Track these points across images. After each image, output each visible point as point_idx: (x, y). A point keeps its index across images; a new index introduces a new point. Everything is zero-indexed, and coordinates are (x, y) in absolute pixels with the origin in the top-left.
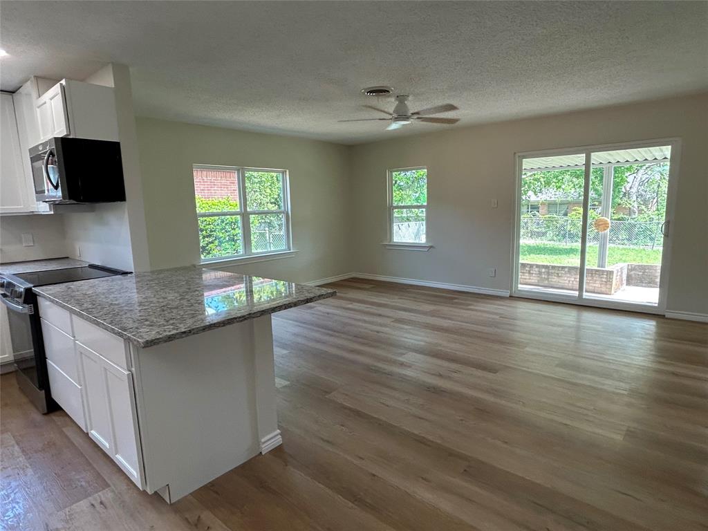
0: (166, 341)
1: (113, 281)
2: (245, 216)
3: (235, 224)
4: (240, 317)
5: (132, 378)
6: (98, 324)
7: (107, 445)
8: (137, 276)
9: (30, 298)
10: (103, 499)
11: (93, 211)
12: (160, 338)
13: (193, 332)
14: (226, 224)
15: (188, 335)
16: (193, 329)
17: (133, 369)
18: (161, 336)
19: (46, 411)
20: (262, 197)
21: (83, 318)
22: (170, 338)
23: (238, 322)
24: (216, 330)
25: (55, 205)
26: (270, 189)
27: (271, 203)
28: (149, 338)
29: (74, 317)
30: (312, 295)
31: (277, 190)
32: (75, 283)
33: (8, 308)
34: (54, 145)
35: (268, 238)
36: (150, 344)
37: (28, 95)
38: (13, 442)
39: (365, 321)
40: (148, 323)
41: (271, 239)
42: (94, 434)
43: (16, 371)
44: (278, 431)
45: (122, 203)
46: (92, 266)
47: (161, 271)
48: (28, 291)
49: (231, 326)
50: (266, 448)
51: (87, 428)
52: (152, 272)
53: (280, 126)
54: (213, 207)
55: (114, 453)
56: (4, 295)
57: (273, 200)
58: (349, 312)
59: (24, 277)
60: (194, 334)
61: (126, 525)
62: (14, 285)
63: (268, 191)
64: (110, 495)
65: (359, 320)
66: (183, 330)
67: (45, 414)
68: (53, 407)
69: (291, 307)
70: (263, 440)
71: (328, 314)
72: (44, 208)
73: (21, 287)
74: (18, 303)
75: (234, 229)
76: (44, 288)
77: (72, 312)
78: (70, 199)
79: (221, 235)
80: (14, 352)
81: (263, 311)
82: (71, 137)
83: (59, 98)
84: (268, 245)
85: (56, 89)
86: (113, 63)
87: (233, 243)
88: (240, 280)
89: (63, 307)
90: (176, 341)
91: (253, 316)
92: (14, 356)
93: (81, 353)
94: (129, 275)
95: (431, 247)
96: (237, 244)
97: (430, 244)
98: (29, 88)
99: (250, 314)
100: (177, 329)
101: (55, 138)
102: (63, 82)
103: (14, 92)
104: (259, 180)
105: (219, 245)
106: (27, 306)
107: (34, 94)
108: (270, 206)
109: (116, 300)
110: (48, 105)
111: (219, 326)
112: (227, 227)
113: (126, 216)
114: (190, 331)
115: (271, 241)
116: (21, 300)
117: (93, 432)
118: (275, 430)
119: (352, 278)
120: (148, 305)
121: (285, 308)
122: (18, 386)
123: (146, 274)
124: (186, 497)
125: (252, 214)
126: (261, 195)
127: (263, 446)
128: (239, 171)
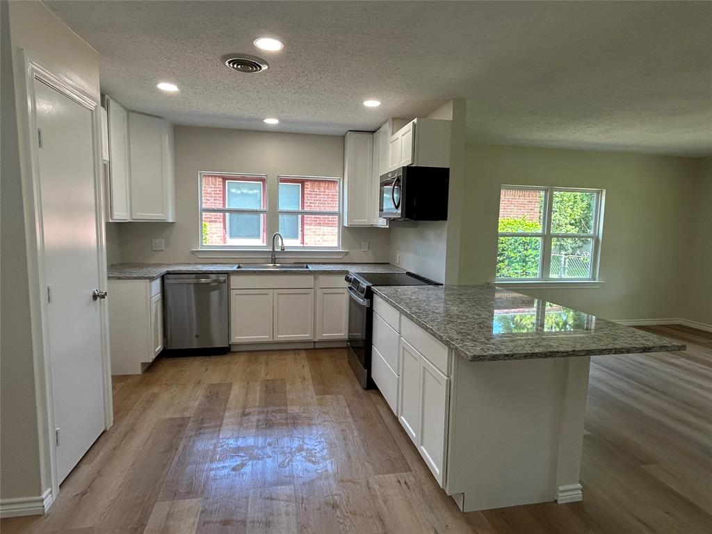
0: (490, 360)
1: (428, 290)
2: (547, 237)
3: (528, 245)
4: (563, 353)
5: (449, 383)
6: (426, 328)
7: (414, 435)
8: (446, 289)
9: (369, 294)
10: (407, 480)
11: (416, 227)
12: (486, 356)
13: (515, 356)
14: (519, 244)
15: (509, 359)
16: (515, 354)
17: (452, 377)
18: (486, 354)
19: (365, 387)
20: (561, 218)
21: (413, 320)
22: (494, 358)
23: (560, 356)
24: (536, 360)
25: (391, 221)
26: (571, 208)
27: (572, 224)
28: (477, 354)
29: (403, 317)
30: (651, 344)
31: (579, 210)
32: (400, 287)
33: (350, 297)
34: (402, 172)
35: (563, 263)
36: (477, 358)
37: (385, 133)
38: (345, 404)
39: (700, 386)
40: (471, 337)
41: (567, 264)
42: (403, 420)
43: (347, 348)
44: (579, 486)
45: (444, 221)
46: (409, 274)
47: (467, 287)
48: (369, 288)
49: (553, 359)
50: (562, 498)
51: (397, 413)
52: (459, 286)
54: (508, 226)
55: (420, 444)
56: (350, 288)
57: (573, 222)
58: (675, 368)
59: (367, 277)
60: (516, 358)
61: (425, 514)
62: (359, 283)
63: (569, 211)
64: (412, 479)
65: (689, 382)
66: (507, 353)
67: (365, 389)
68: (371, 386)
69: (623, 353)
70: (561, 488)
71: (641, 364)
72: (382, 223)
73: (365, 284)
74: (359, 296)
75: (527, 250)
76: (378, 287)
77: (402, 312)
78: (406, 217)
79: (513, 255)
80: (349, 332)
81: (589, 351)
82: (414, 165)
83: (411, 133)
84: (562, 269)
85: (409, 126)
86: (454, 99)
87: (524, 264)
88: (529, 304)
89: (396, 307)
90: (499, 361)
91: (578, 354)
92: (349, 336)
93: (404, 348)
94: (440, 286)
96: (528, 266)
98: (387, 127)
99: (574, 351)
100: (500, 350)
101: (403, 167)
102: (415, 120)
103: (374, 132)
104: (560, 199)
105: (508, 265)
106: (366, 300)
107: (390, 132)
108: (569, 227)
109: (437, 309)
110: (399, 141)
111: (540, 357)
112: (520, 247)
113: (445, 233)
114: (512, 355)
115: (566, 266)
116: (363, 295)
117: (402, 418)
118: (575, 482)
119: (677, 325)
120: (465, 319)
121: (616, 353)
122: (347, 360)
123: (455, 288)
124: (476, 512)
125: (555, 236)
126: (560, 215)
127: (560, 495)
128: (546, 191)
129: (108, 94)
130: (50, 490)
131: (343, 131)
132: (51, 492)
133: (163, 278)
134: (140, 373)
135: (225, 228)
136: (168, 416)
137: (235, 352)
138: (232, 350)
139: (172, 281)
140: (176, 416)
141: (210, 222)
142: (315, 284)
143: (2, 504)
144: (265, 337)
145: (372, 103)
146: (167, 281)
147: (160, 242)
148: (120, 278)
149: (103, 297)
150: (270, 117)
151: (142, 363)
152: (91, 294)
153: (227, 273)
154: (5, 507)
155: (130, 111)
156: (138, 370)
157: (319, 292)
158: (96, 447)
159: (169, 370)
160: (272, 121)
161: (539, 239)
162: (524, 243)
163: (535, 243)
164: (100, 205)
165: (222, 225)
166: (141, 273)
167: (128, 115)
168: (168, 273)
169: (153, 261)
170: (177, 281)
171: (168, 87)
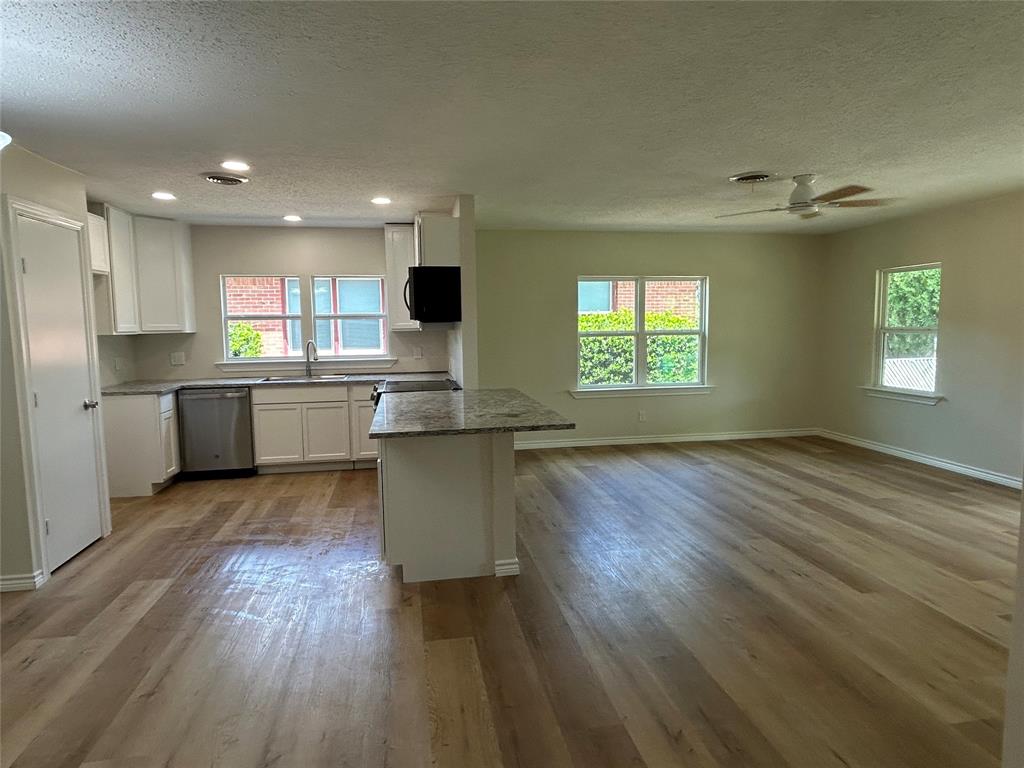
2: (640, 336)
17: (381, 459)
34: (409, 273)
44: (517, 561)
48: (379, 395)
50: (500, 572)
52: (479, 390)
53: (682, 223)
66: (401, 432)
70: (497, 562)
82: (422, 266)
86: (460, 196)
94: (459, 391)
95: (941, 399)
97: (941, 395)
101: (410, 268)
102: (419, 219)
103: (412, 224)
125: (652, 334)
127: (497, 568)
128: (636, 280)
129: (107, 202)
130: (40, 571)
131: (380, 223)
132: (42, 573)
133: (177, 393)
134: (151, 494)
135: (286, 337)
136: (168, 526)
137: (262, 475)
138: (260, 472)
139: (188, 397)
140: (175, 526)
141: (267, 330)
142: (348, 397)
143: (3, 580)
144: (295, 457)
145: (381, 201)
146: (181, 397)
147: (180, 356)
148: (125, 394)
149: (94, 406)
150: (289, 214)
151: (153, 484)
152: (82, 403)
153: (249, 387)
154: (5, 583)
155: (135, 216)
156: (149, 492)
157: (355, 405)
158: (90, 549)
159: (183, 490)
160: (293, 218)
161: (633, 338)
162: (664, 344)
163: (680, 343)
164: (90, 317)
165: (281, 334)
166: (150, 388)
167: (133, 220)
168: (183, 388)
169: (172, 377)
170: (194, 397)
171: (163, 196)
